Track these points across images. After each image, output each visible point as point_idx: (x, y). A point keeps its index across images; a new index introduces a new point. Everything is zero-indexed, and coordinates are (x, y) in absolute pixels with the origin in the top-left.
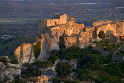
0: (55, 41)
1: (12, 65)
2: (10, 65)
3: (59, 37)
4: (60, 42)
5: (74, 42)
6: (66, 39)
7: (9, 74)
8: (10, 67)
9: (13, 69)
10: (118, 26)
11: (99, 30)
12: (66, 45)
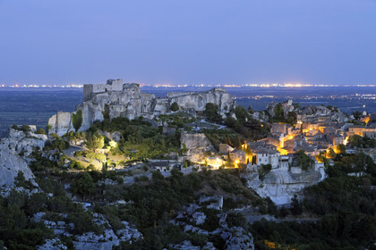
0: (98, 110)
2: (33, 135)
3: (103, 105)
4: (105, 111)
5: (122, 111)
6: (112, 108)
9: (33, 140)
10: (201, 98)
11: (173, 101)
12: (112, 115)
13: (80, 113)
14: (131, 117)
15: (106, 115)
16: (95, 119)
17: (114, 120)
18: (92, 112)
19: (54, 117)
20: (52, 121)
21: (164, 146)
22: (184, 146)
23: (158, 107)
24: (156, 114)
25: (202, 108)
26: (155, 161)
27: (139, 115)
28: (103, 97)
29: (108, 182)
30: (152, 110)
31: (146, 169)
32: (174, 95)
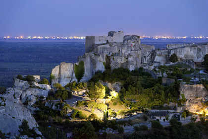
0: (100, 61)
1: (40, 85)
2: (37, 85)
3: (105, 56)
4: (106, 62)
5: (123, 62)
6: (113, 59)
7: (32, 94)
8: (35, 87)
9: (37, 90)
10: (199, 50)
11: (172, 52)
12: (113, 66)
13: (82, 63)
14: (132, 68)
15: (107, 66)
16: (97, 69)
17: (115, 70)
18: (93, 63)
19: (57, 68)
20: (55, 72)
21: (163, 96)
22: (183, 96)
23: (157, 59)
24: (156, 65)
25: (201, 60)
26: (154, 111)
27: (139, 66)
28: (105, 48)
29: (109, 131)
30: (152, 61)
31: (146, 119)
32: (174, 47)
